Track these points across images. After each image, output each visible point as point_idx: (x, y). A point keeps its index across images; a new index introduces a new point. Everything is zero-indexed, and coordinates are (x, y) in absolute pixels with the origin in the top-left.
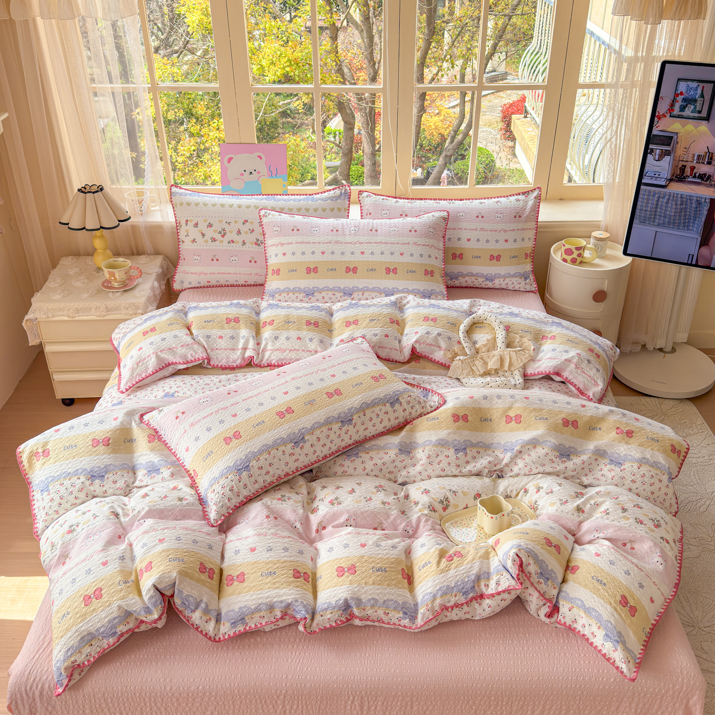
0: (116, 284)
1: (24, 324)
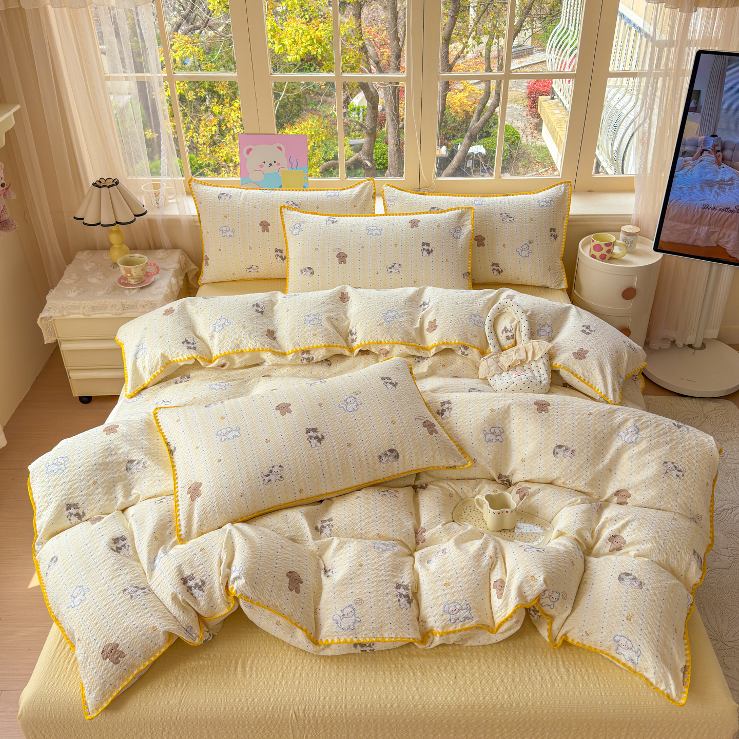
0: (133, 281)
1: (38, 322)
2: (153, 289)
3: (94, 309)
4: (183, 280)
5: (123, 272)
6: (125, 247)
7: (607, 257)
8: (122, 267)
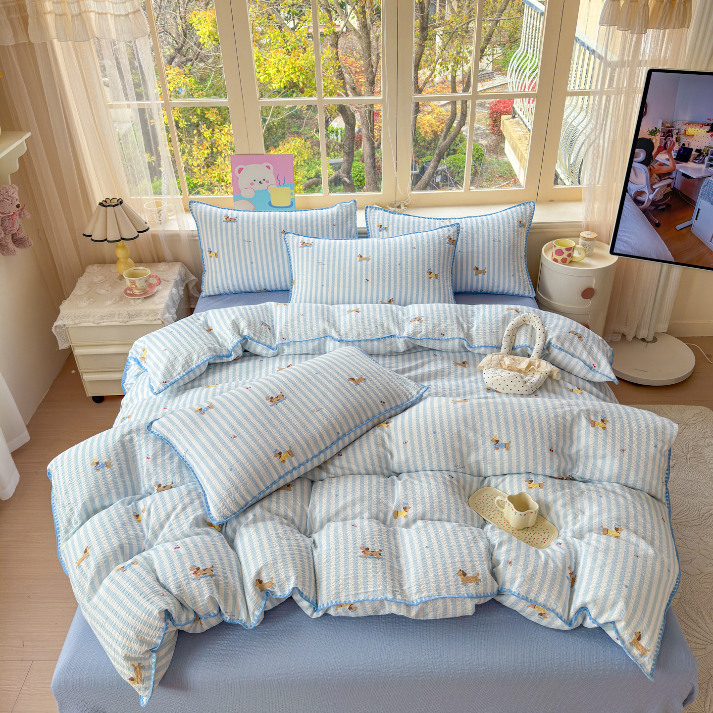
0: (137, 292)
1: (53, 330)
2: (156, 299)
3: (102, 317)
4: (184, 290)
5: (129, 284)
6: (130, 260)
7: (568, 261)
8: (127, 279)
